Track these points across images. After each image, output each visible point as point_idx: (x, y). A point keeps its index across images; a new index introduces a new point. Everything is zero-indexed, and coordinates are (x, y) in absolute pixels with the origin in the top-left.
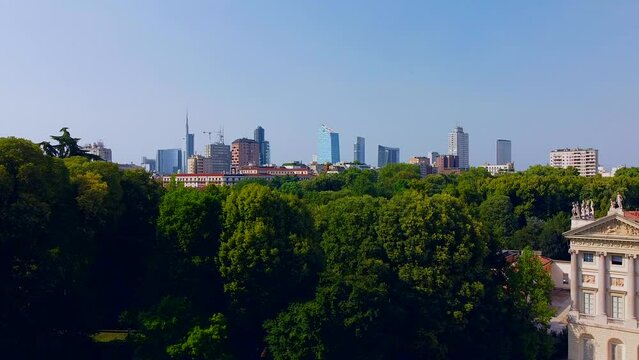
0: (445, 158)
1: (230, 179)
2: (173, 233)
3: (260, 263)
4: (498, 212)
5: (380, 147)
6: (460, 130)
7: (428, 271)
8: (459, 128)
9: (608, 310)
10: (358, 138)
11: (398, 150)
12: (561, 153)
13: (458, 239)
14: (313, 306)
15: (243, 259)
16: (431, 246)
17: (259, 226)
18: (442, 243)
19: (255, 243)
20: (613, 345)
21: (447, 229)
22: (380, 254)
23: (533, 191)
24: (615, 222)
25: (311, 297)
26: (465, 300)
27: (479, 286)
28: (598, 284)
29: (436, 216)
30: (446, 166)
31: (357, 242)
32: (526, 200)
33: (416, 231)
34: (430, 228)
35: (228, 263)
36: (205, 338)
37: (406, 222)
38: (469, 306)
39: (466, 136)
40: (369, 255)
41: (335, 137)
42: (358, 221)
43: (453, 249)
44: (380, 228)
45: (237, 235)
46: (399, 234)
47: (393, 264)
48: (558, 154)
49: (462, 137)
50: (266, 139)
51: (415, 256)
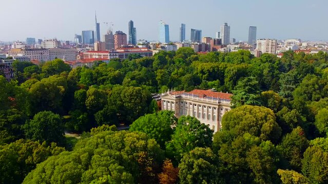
0: (215, 40)
1: (112, 54)
2: (77, 98)
3: (93, 104)
5: (192, 29)
6: (226, 25)
7: (129, 104)
8: (225, 24)
10: (182, 24)
11: (201, 31)
12: (261, 41)
13: (137, 98)
14: (102, 111)
16: (131, 99)
17: (93, 97)
18: (133, 99)
21: (135, 96)
22: (121, 101)
24: (168, 95)
25: (102, 109)
27: (140, 107)
28: (166, 107)
29: (133, 93)
30: (215, 44)
31: (117, 98)
32: (206, 73)
33: (128, 96)
34: (131, 95)
35: (87, 104)
36: (83, 117)
37: (126, 94)
38: (137, 111)
39: (229, 27)
40: (119, 101)
41: (167, 27)
43: (136, 100)
44: (122, 95)
45: (89, 98)
46: (125, 97)
47: (124, 103)
49: (227, 28)
50: (134, 27)
51: (127, 101)
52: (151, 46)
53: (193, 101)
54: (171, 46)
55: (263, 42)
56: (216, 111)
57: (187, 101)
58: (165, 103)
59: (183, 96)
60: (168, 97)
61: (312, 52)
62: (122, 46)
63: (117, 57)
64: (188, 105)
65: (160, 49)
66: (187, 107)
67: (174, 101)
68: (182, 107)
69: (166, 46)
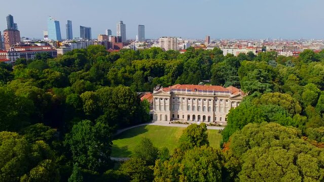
0: (116, 37)
3: (93, 109)
4: (139, 78)
6: (122, 22)
7: (124, 105)
9: (160, 109)
10: (68, 21)
11: (91, 28)
12: (163, 39)
13: (131, 97)
14: (105, 116)
15: (89, 108)
16: (125, 100)
17: (91, 101)
18: (127, 99)
19: (91, 105)
20: (161, 115)
21: (128, 95)
22: (114, 102)
23: (150, 67)
24: (161, 92)
26: (132, 110)
27: (135, 107)
28: (158, 104)
29: (126, 93)
30: (116, 41)
31: (108, 100)
32: (148, 70)
33: (121, 97)
34: (125, 96)
35: (86, 109)
37: (119, 95)
38: (133, 111)
39: (125, 25)
40: (111, 103)
41: (57, 23)
42: (107, 95)
43: (129, 100)
44: (113, 96)
45: (86, 103)
46: (118, 98)
47: (117, 104)
48: (162, 39)
49: (123, 26)
51: (121, 102)
52: (52, 44)
53: (187, 95)
54: (75, 44)
55: (165, 39)
56: (211, 103)
57: (179, 96)
58: (157, 101)
59: (176, 92)
60: (162, 94)
61: (208, 48)
62: (17, 44)
63: (19, 57)
64: (180, 100)
65: (64, 47)
66: (179, 102)
67: (169, 97)
68: (174, 102)
69: (70, 44)
